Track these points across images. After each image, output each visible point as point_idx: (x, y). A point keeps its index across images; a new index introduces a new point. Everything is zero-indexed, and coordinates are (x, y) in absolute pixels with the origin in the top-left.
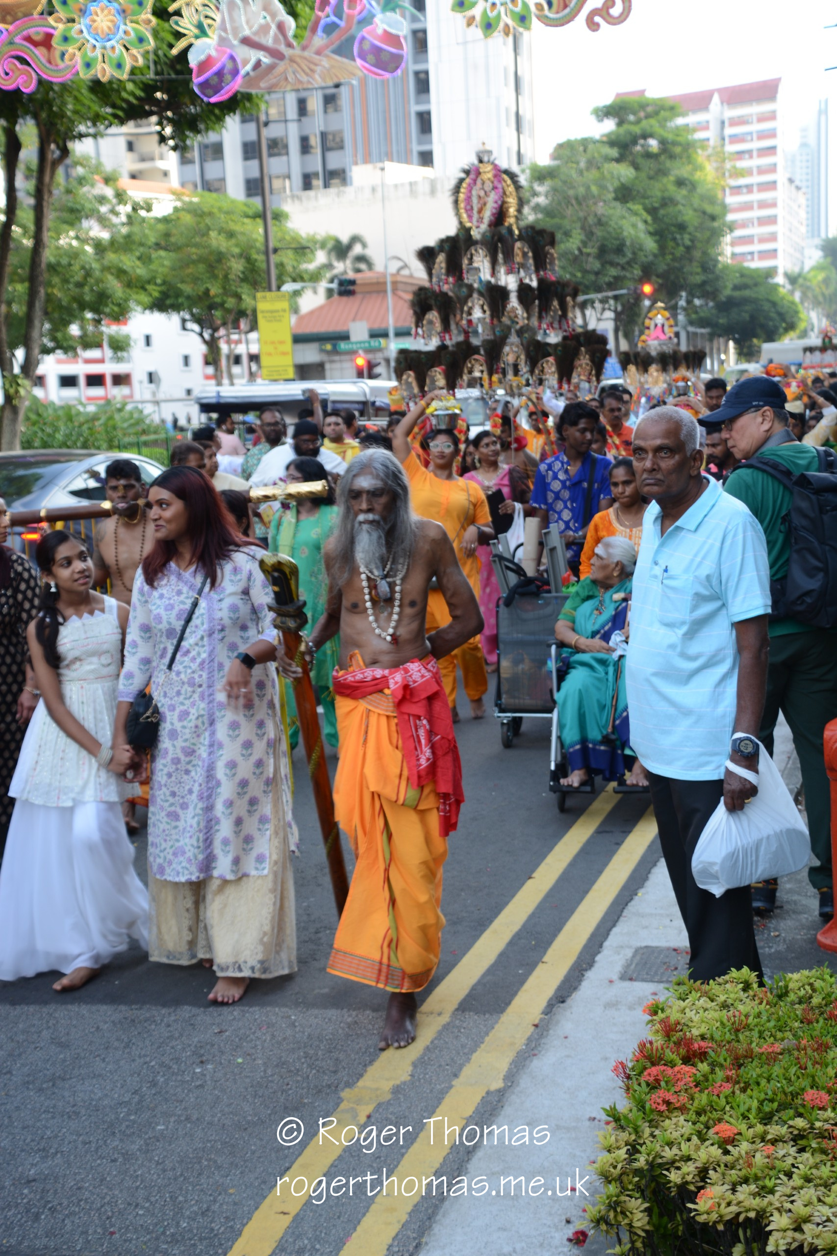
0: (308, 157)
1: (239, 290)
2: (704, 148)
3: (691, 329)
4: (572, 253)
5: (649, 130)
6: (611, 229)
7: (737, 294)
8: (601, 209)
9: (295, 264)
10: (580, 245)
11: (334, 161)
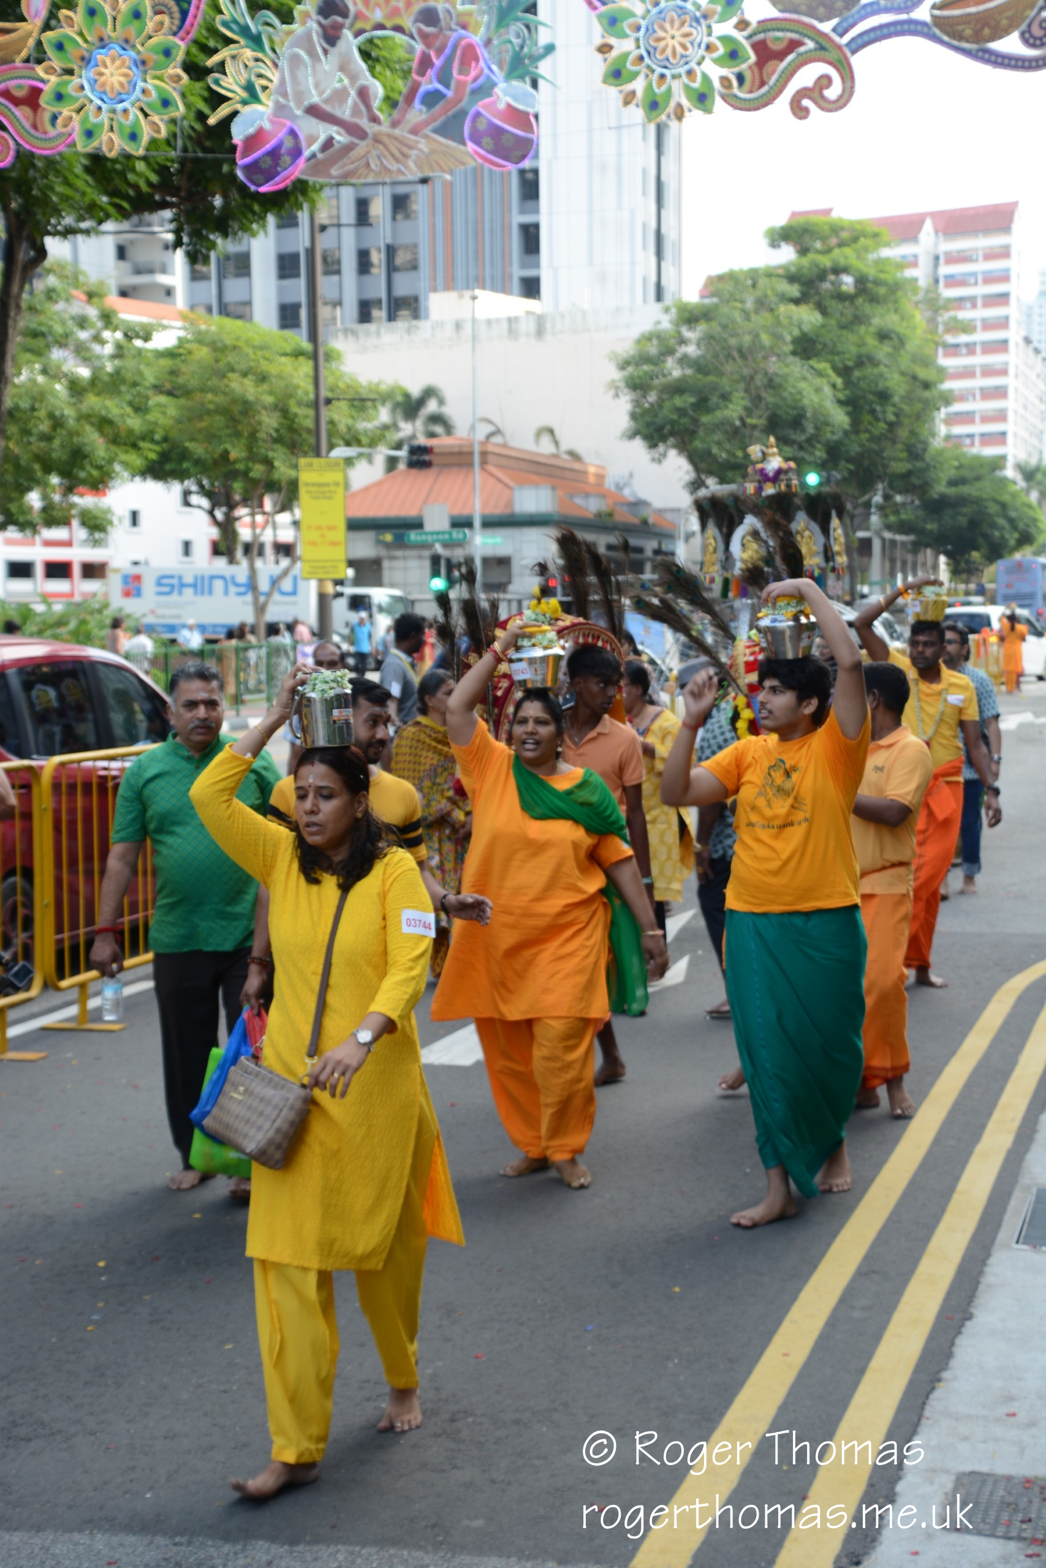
0: (366, 278)
1: (271, 454)
2: (915, 290)
3: (888, 535)
4: (732, 425)
5: (842, 262)
6: (785, 394)
7: (951, 491)
8: (773, 366)
9: (350, 422)
10: (743, 413)
11: (403, 286)
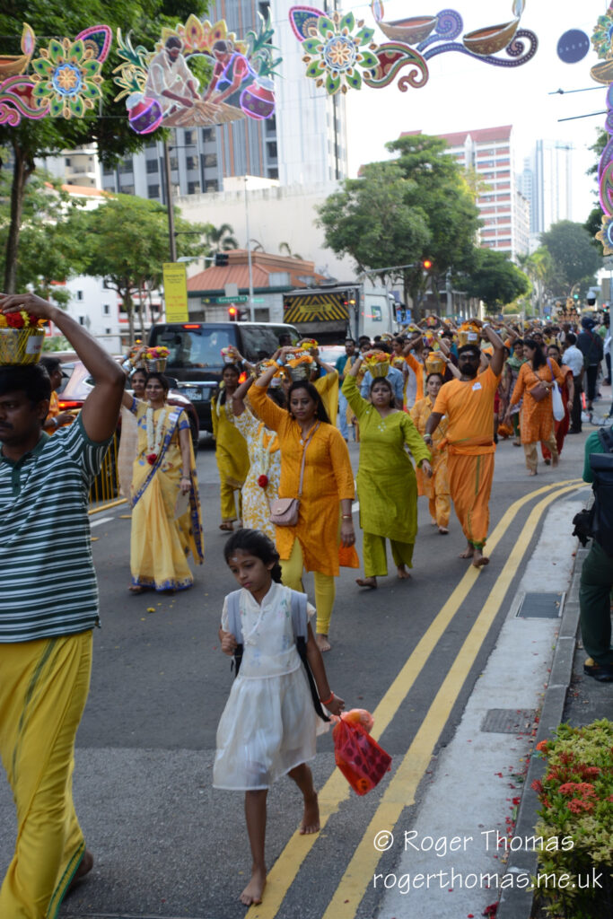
0: (191, 171)
1: (148, 261)
2: (463, 170)
3: (454, 292)
4: (376, 240)
5: (426, 158)
6: (401, 224)
7: (486, 269)
8: (394, 209)
9: (186, 244)
10: (381, 234)
11: (210, 174)
